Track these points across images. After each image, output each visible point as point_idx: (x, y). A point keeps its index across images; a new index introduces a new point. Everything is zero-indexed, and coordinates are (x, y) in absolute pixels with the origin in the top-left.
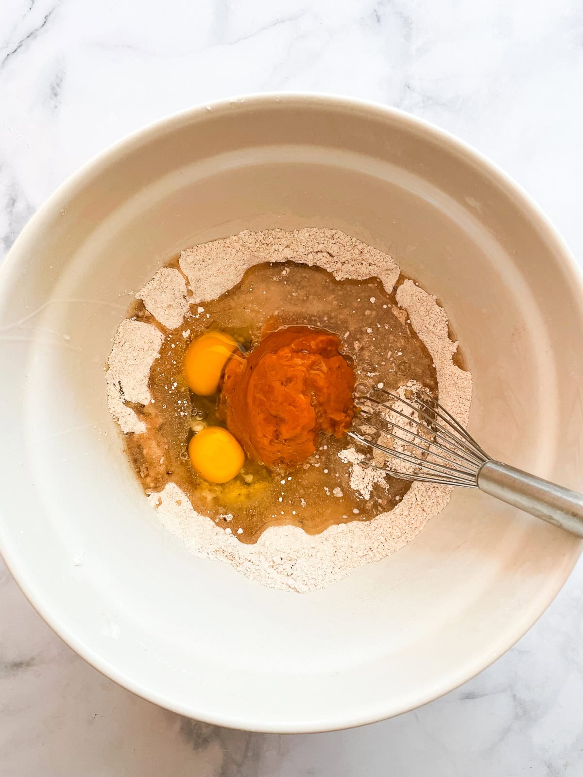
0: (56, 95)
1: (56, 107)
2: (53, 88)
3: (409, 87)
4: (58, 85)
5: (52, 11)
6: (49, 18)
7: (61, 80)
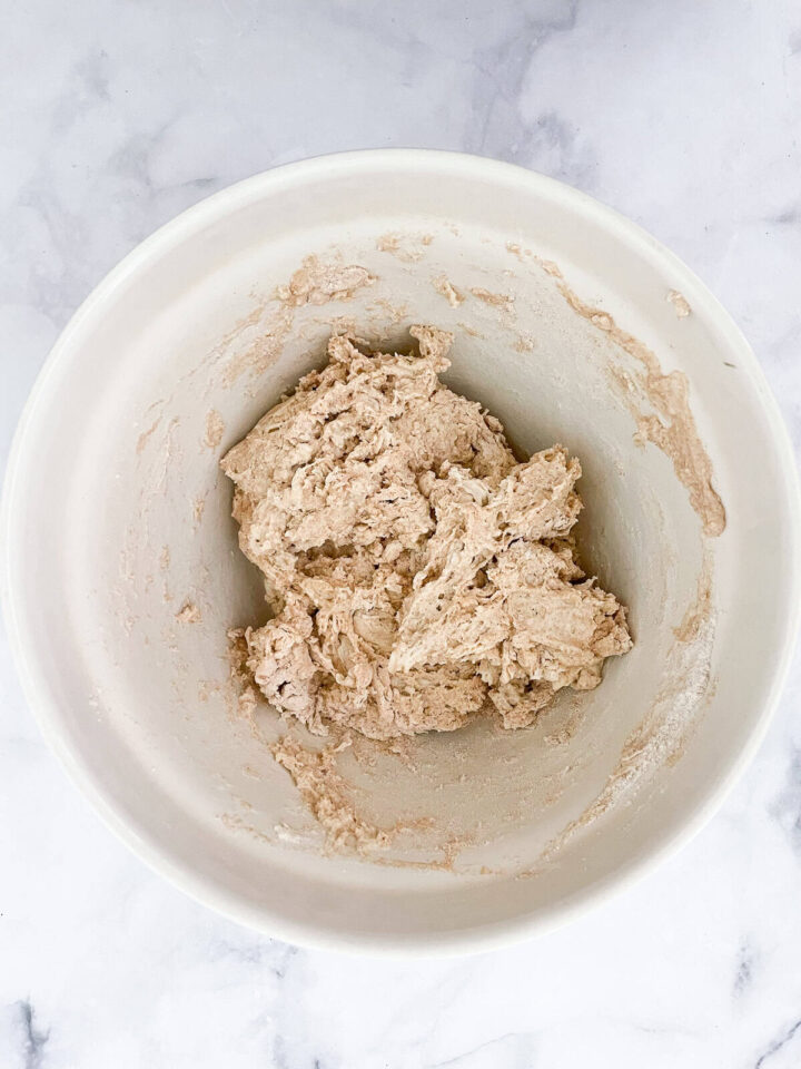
0: (744, 965)
2: (747, 974)
3: (278, 973)
4: (740, 978)
7: (736, 985)
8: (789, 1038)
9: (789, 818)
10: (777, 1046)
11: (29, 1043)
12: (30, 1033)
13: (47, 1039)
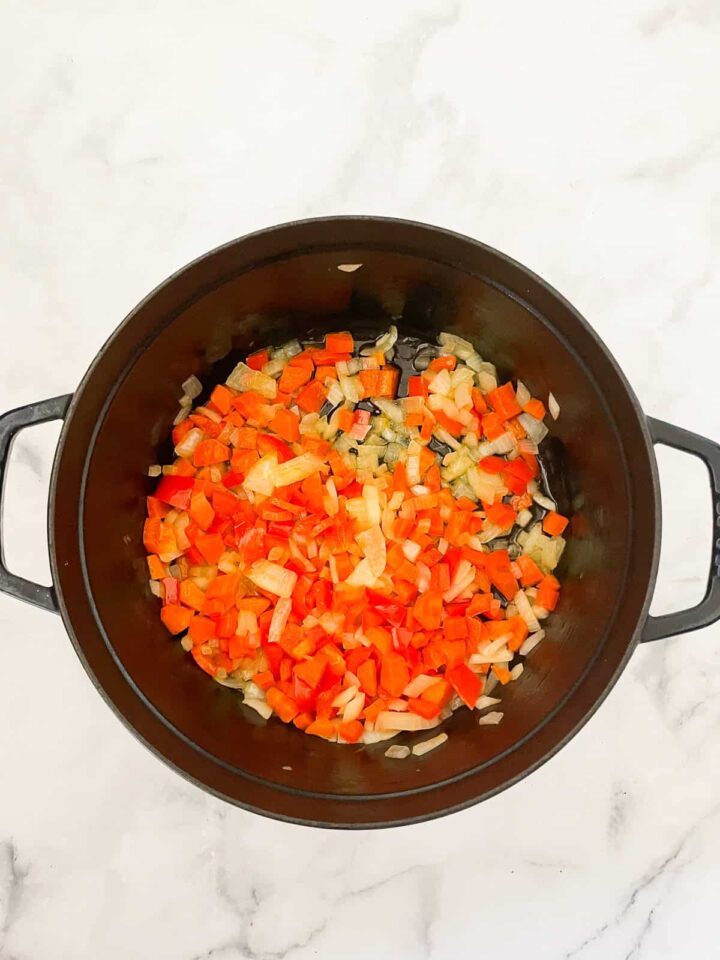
8: (660, 873)
9: (653, 680)
10: (649, 880)
11: (11, 878)
12: (13, 869)
13: (27, 874)
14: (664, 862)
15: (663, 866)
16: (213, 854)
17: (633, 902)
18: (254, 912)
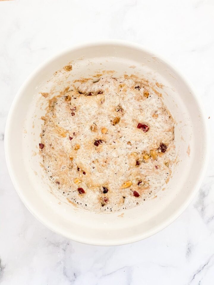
0: (189, 249)
1: (188, 244)
2: (190, 251)
3: (64, 250)
4: (188, 252)
5: (192, 280)
6: (193, 278)
8: (202, 269)
9: (200, 208)
10: (199, 271)
12: (0, 266)
13: (5, 268)
14: (203, 266)
15: (203, 267)
16: (62, 262)
17: (194, 278)
18: (74, 280)
